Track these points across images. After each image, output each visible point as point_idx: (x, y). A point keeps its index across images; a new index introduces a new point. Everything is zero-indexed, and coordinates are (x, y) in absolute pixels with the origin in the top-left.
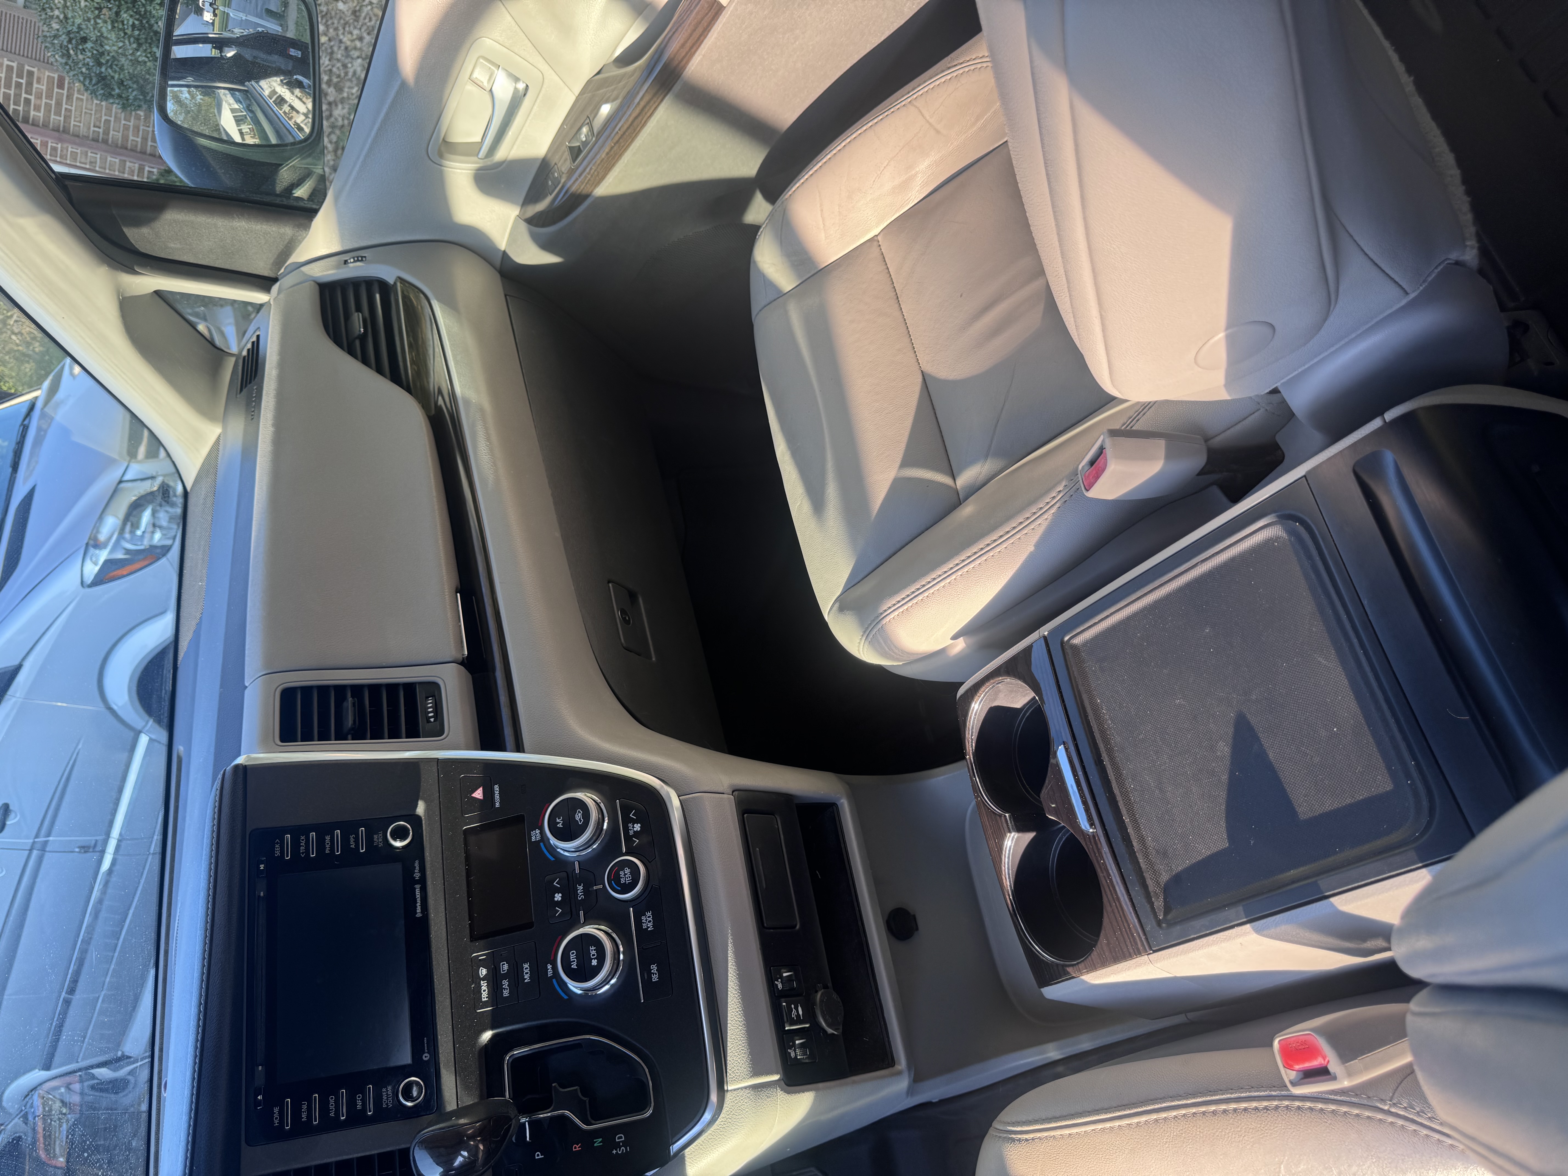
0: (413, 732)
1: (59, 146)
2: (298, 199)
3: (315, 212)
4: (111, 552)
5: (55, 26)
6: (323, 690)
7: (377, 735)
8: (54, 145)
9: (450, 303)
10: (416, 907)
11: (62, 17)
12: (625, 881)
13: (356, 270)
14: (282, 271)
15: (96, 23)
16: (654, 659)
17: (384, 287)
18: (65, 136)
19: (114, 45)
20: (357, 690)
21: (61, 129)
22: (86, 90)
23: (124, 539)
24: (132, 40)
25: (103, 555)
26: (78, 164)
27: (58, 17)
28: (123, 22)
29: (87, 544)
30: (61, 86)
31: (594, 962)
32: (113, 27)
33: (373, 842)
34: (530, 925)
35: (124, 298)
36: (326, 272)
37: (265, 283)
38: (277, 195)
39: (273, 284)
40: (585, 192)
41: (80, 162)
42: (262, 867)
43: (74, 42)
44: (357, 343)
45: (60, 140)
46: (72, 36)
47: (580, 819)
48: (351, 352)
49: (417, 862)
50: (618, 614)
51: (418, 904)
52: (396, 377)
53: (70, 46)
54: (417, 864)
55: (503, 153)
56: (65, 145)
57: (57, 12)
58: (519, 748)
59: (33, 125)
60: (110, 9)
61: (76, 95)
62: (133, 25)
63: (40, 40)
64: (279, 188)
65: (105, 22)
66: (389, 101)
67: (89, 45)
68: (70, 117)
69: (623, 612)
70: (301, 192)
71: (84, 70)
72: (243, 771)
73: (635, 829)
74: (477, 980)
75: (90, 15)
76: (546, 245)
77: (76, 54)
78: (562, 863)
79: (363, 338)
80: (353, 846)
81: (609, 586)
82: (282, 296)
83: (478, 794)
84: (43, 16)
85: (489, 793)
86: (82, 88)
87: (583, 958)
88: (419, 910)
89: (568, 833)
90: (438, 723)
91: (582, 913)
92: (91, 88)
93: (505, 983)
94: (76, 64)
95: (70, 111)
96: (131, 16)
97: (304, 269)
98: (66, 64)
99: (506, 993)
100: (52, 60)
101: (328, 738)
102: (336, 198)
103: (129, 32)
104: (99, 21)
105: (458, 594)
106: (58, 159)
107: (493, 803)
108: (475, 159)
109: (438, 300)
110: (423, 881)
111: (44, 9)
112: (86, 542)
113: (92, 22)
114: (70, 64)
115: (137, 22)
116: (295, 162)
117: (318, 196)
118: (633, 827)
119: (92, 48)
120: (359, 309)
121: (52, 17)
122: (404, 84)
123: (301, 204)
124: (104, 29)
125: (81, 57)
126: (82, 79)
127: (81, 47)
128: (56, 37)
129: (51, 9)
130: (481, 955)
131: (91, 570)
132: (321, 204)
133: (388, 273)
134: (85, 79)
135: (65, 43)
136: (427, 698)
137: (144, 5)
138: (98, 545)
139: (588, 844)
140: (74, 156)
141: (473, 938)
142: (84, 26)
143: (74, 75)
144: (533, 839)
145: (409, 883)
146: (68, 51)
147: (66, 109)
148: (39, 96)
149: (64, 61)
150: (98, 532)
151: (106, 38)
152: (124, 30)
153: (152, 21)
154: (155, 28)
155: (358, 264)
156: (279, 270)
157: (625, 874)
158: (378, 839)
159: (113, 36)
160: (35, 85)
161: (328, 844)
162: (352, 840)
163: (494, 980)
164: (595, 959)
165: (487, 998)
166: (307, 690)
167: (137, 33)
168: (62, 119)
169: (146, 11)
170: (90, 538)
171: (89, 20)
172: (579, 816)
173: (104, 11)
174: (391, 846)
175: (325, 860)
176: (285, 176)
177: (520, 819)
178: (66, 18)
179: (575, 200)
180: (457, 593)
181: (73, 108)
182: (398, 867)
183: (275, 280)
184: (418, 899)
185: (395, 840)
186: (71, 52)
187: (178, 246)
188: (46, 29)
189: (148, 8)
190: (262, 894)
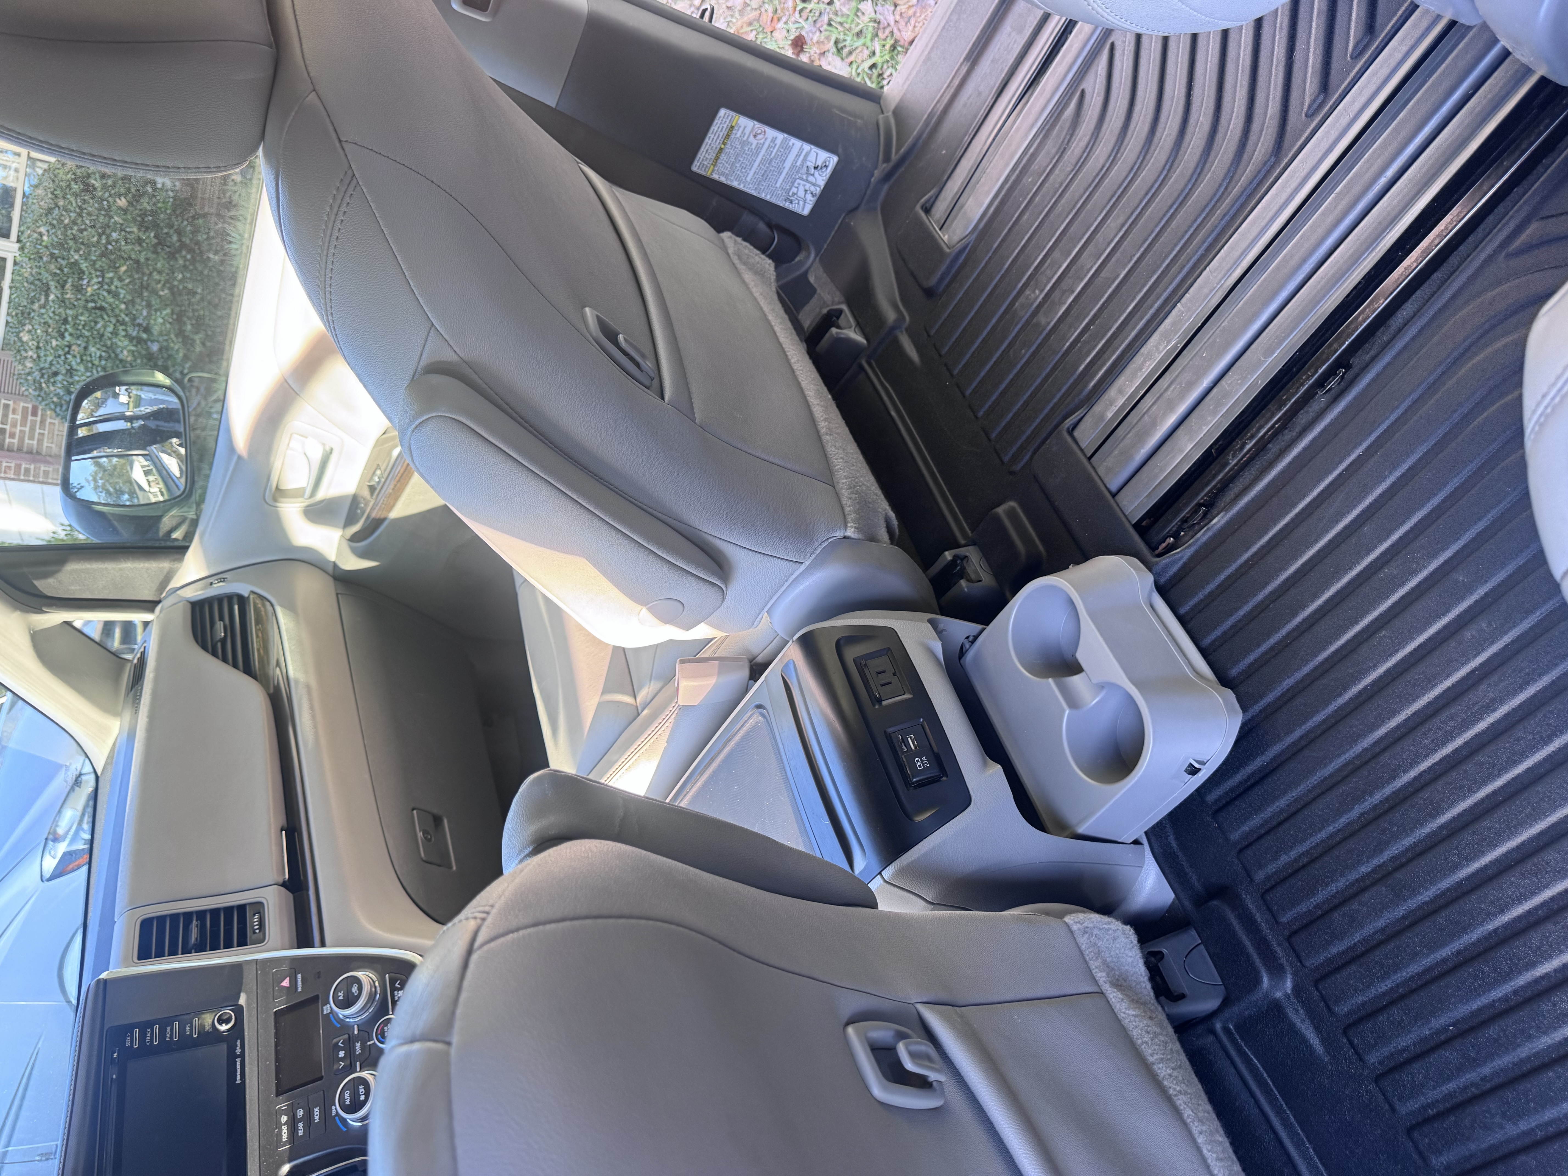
0: (242, 942)
1: (32, 467)
2: (176, 540)
3: (187, 548)
4: (70, 844)
5: (29, 364)
6: (174, 917)
7: (215, 947)
8: (28, 466)
9: (291, 607)
10: (237, 1075)
11: (35, 356)
13: (219, 589)
14: (164, 595)
15: (66, 358)
16: (454, 868)
17: (242, 600)
18: (38, 457)
19: (82, 375)
20: (201, 915)
21: (35, 451)
22: (58, 415)
23: (83, 830)
24: (99, 369)
25: (62, 848)
26: (50, 481)
27: (31, 357)
28: (90, 355)
29: (46, 839)
30: (34, 414)
31: (362, 1098)
32: (82, 360)
33: (204, 1028)
34: (321, 1078)
35: (35, 632)
36: (194, 593)
37: (149, 605)
38: (159, 540)
39: (156, 606)
40: (382, 516)
41: (53, 479)
42: (115, 1055)
43: (46, 376)
44: (219, 645)
45: (34, 461)
46: (44, 371)
47: (356, 991)
48: (214, 654)
49: (238, 1040)
50: (420, 834)
51: (238, 1073)
52: (248, 670)
53: (42, 380)
54: (238, 1043)
55: (322, 494)
56: (38, 465)
57: (30, 353)
58: (323, 944)
59: (8, 450)
60: (79, 345)
61: (49, 420)
62: (101, 357)
63: (15, 377)
64: (161, 534)
65: (74, 356)
66: (231, 469)
67: (60, 378)
68: (43, 440)
69: (425, 832)
70: (177, 535)
71: (55, 399)
72: (104, 984)
74: (279, 1125)
75: (61, 352)
76: (363, 555)
77: (48, 387)
78: (345, 1027)
79: (223, 641)
80: (188, 1034)
81: (413, 814)
82: (162, 615)
83: (286, 983)
84: (18, 357)
85: (294, 982)
86: (54, 414)
87: (355, 1095)
88: (238, 1078)
89: (347, 1003)
90: (261, 934)
91: (358, 1064)
92: (62, 413)
93: (301, 1125)
94: (47, 394)
95: (43, 434)
96: (99, 349)
97: (178, 592)
98: (39, 396)
99: (301, 1133)
100: (26, 393)
101: (176, 954)
102: (201, 538)
103: (96, 362)
104: (69, 356)
105: (284, 832)
106: (31, 478)
107: (296, 988)
108: (301, 499)
109: (281, 606)
110: (242, 1056)
111: (19, 351)
112: (45, 837)
113: (63, 358)
114: (42, 395)
115: (103, 354)
116: (174, 512)
117: (189, 537)
118: (398, 994)
119: (63, 380)
120: (221, 619)
121: (26, 358)
122: (240, 457)
123: (176, 544)
124: (73, 363)
125: (52, 388)
126: (53, 406)
127: (52, 380)
128: (29, 374)
129: (26, 351)
130: (283, 1106)
131: (50, 864)
132: (191, 541)
133: (243, 589)
134: (56, 406)
135: (38, 378)
136: (254, 915)
137: (110, 339)
138: (56, 839)
139: (364, 1009)
140: (46, 473)
141: (278, 1094)
142: (54, 362)
143: (46, 405)
144: (325, 1012)
145: (232, 1057)
146: (40, 384)
147: (40, 434)
148: (14, 425)
149: (37, 393)
150: (57, 826)
151: (76, 370)
152: (91, 362)
153: (118, 350)
154: (121, 356)
155: (221, 584)
156: (161, 594)
158: (208, 1026)
159: (81, 368)
160: (11, 416)
161: (168, 1033)
162: (188, 1028)
163: (293, 1125)
165: (286, 1138)
166: (161, 919)
167: (103, 362)
168: (35, 442)
169: (112, 343)
170: (49, 833)
171: (59, 356)
172: (355, 989)
173: (74, 347)
174: (218, 1030)
175: (166, 1047)
176: (167, 522)
177: (315, 999)
178: (39, 357)
179: (375, 524)
180: (282, 830)
181: (46, 432)
182: (224, 1047)
183: (158, 602)
184: (238, 1070)
185: (221, 1024)
186: (44, 385)
187: (78, 587)
188: (20, 367)
189: (114, 340)
190: (114, 1076)
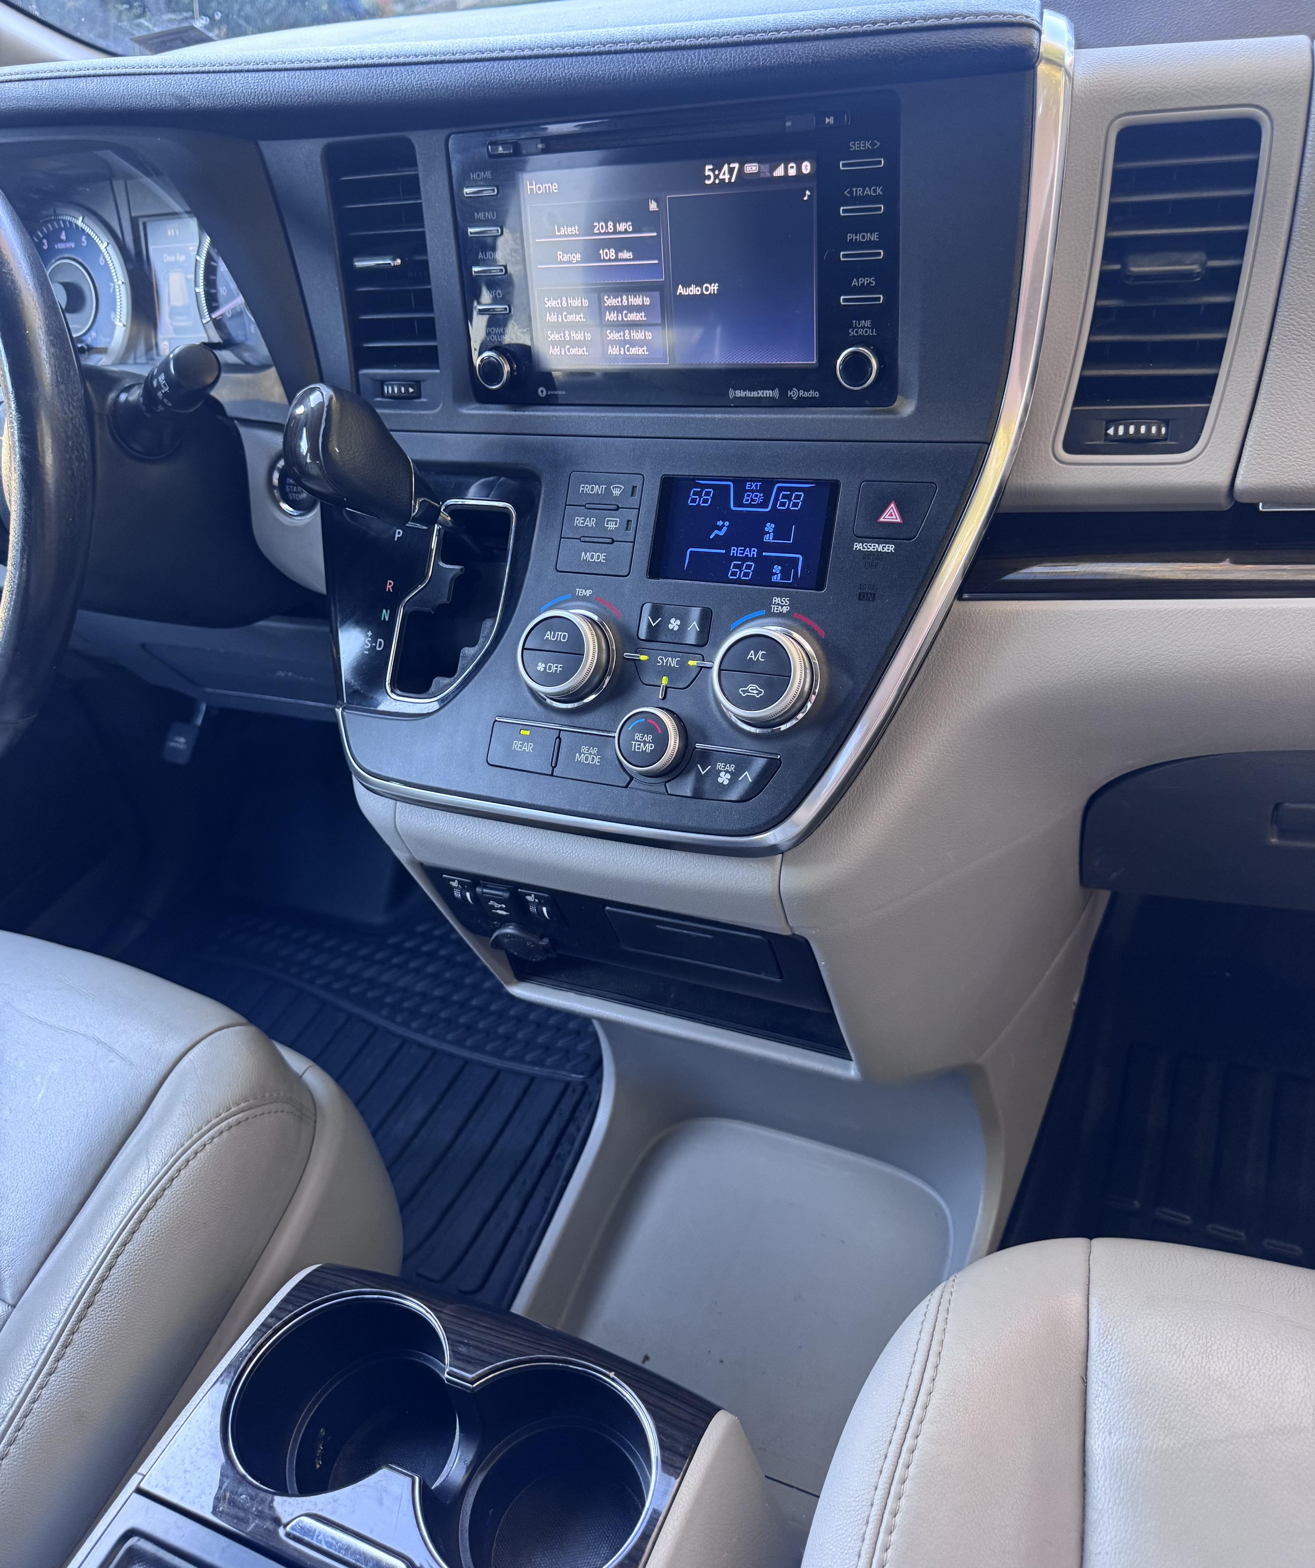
10: (744, 390)
12: (637, 741)
33: (859, 319)
42: (829, 120)
47: (747, 691)
49: (816, 394)
51: (748, 394)
54: (812, 394)
73: (722, 774)
74: (609, 480)
80: (855, 282)
83: (891, 515)
85: (884, 534)
88: (740, 394)
93: (591, 522)
99: (578, 521)
107: (863, 538)
110: (785, 403)
118: (727, 772)
130: (640, 490)
141: (665, 481)
144: (777, 600)
145: (784, 379)
157: (645, 743)
158: (863, 328)
161: (863, 237)
162: (866, 281)
163: (597, 506)
164: (545, 668)
165: (583, 491)
175: (833, 231)
177: (820, 580)
182: (813, 362)
184: (755, 393)
185: (848, 359)
